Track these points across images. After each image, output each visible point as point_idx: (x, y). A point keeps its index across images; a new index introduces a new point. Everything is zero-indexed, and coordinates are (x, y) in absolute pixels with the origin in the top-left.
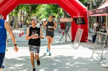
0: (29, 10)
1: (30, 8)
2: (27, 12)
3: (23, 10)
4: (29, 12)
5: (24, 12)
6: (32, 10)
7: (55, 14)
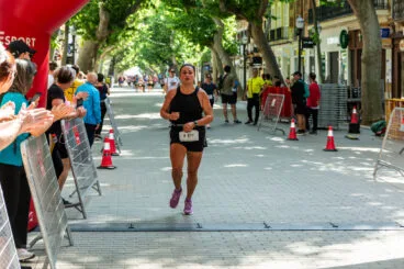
0: (95, 29)
1: (103, 18)
2: (86, 38)
3: (71, 27)
4: (98, 35)
5: (74, 37)
6: (109, 28)
7: (198, 47)
